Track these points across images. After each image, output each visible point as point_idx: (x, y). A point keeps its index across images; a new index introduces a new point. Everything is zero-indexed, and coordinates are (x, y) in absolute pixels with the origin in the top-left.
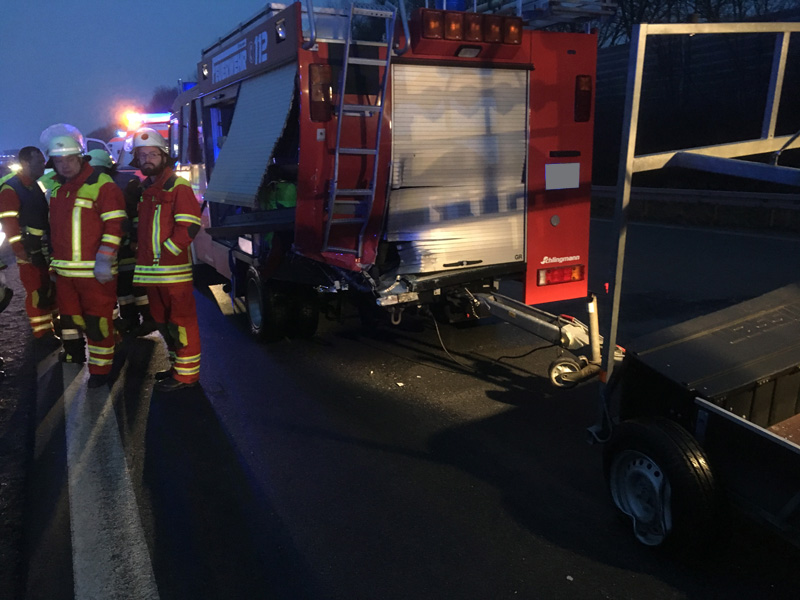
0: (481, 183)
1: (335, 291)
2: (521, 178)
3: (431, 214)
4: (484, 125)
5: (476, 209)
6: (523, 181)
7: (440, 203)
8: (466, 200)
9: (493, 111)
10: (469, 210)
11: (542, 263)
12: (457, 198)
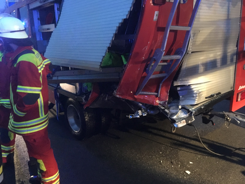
0: (222, 48)
1: (138, 117)
2: (236, 44)
3: (200, 68)
4: (226, 13)
5: (219, 64)
6: (237, 46)
7: (205, 61)
8: (216, 58)
9: (231, 5)
10: (216, 64)
11: (239, 89)
12: (211, 57)
